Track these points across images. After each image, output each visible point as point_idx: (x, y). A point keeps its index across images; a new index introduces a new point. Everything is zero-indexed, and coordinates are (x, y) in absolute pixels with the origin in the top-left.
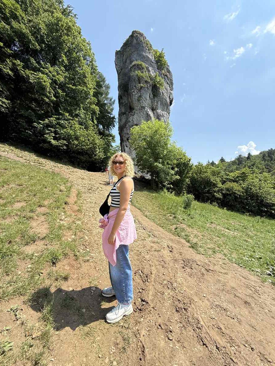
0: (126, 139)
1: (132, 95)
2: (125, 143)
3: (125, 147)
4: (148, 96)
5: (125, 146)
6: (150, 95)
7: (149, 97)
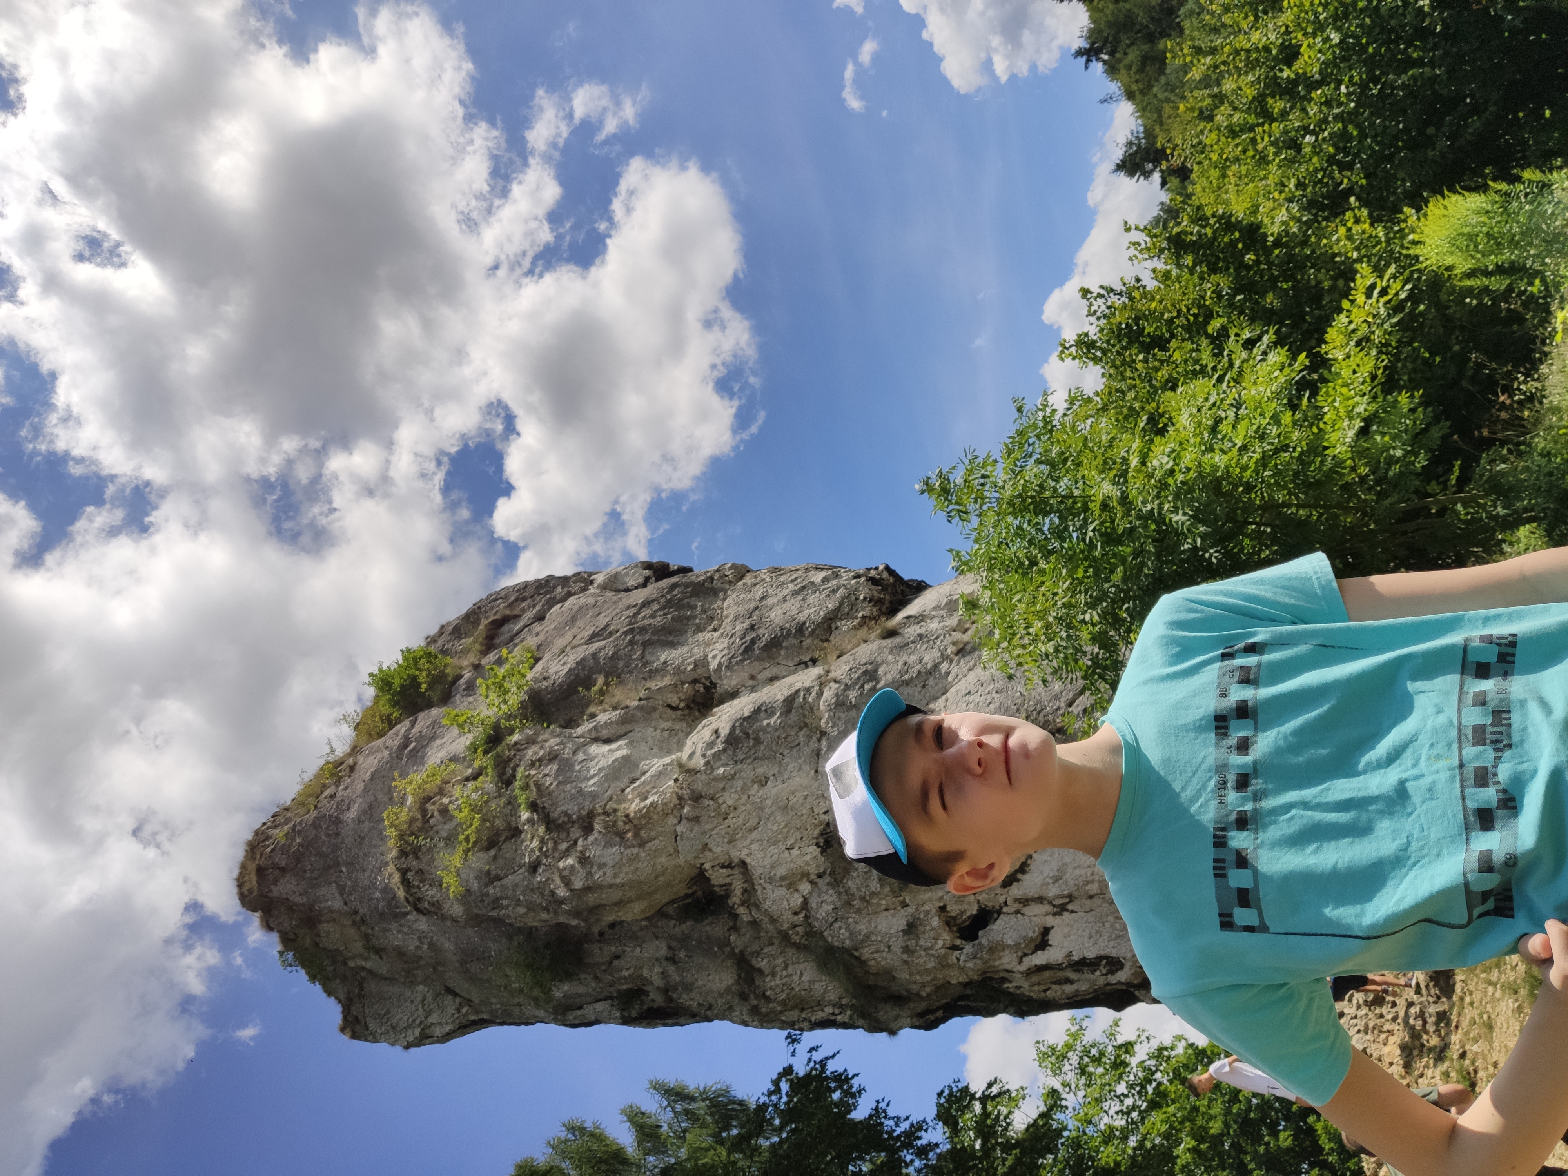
0: (968, 948)
1: (592, 899)
2: (1007, 960)
3: (1053, 955)
5: (1040, 958)
6: (595, 740)
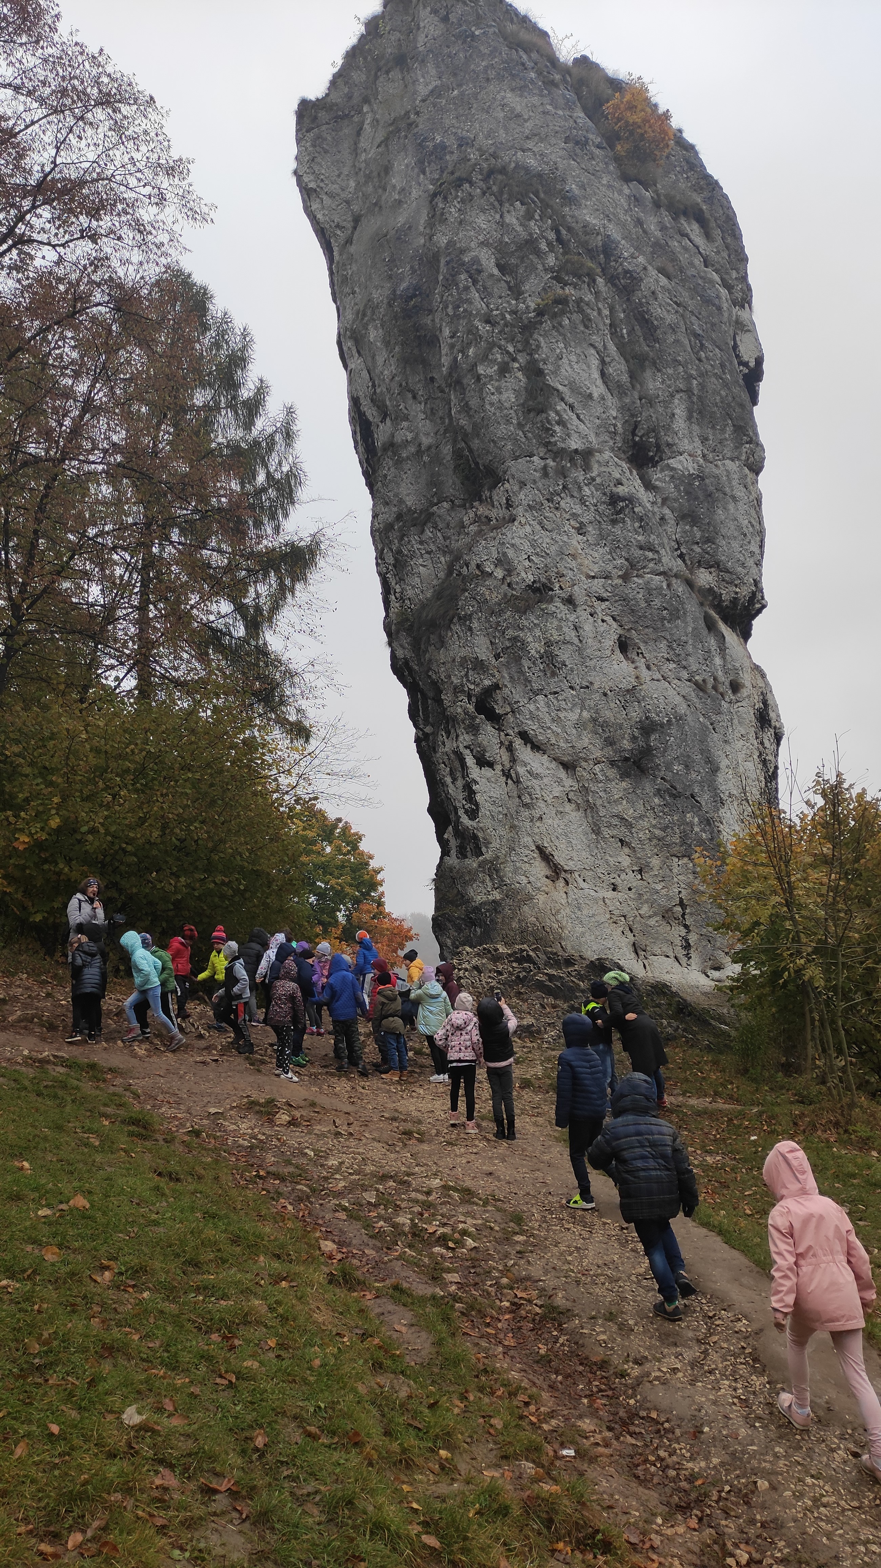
2: (466, 737)
4: (596, 375)
6: (603, 362)
7: (603, 374)
